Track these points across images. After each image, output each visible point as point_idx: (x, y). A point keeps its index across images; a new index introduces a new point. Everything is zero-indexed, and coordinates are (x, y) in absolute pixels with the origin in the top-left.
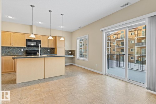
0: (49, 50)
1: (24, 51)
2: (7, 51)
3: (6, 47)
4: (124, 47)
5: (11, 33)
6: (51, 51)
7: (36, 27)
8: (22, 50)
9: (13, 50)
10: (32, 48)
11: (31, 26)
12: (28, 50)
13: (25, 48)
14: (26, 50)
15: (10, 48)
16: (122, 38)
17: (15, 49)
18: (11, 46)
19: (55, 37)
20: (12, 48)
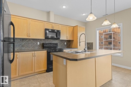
0: (65, 43)
1: (40, 44)
2: (21, 44)
3: (20, 39)
4: (112, 40)
5: (28, 19)
6: (67, 44)
7: (54, 14)
8: (38, 43)
9: (28, 43)
10: (49, 40)
11: (48, 13)
12: (44, 42)
13: (41, 40)
14: (43, 43)
15: (25, 40)
16: (109, 32)
17: (30, 42)
18: (28, 38)
19: (74, 27)
20: (27, 40)
